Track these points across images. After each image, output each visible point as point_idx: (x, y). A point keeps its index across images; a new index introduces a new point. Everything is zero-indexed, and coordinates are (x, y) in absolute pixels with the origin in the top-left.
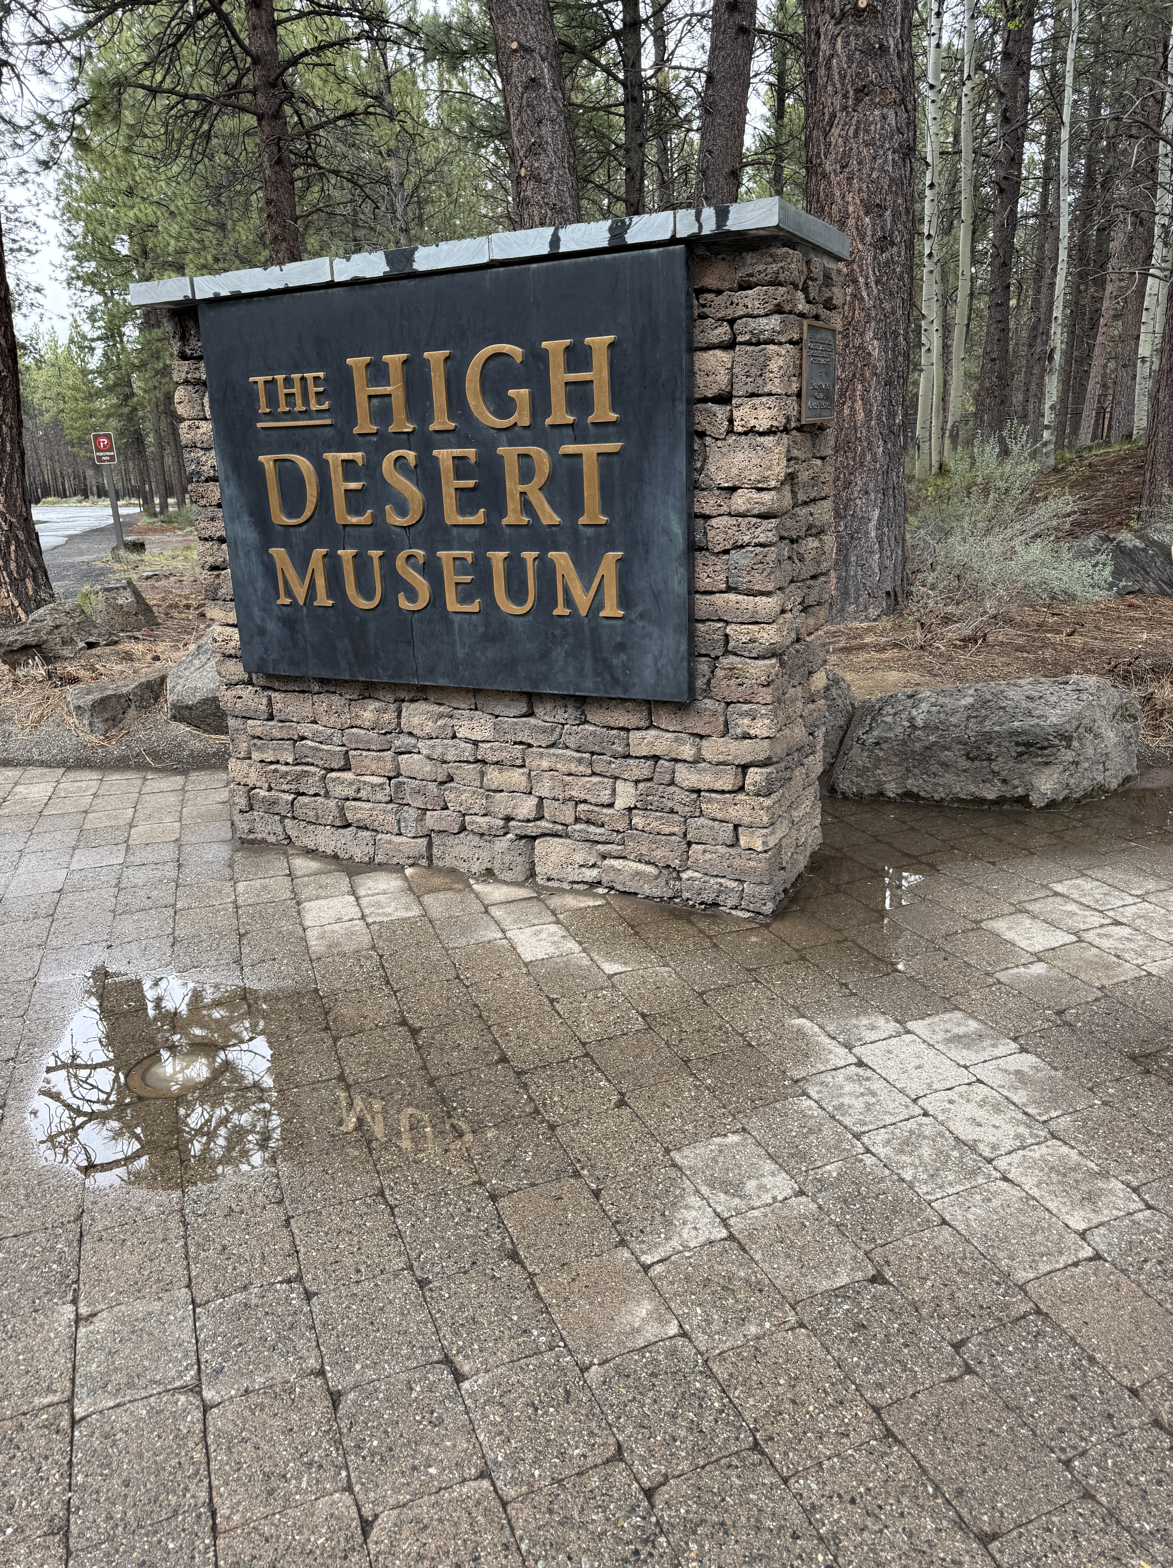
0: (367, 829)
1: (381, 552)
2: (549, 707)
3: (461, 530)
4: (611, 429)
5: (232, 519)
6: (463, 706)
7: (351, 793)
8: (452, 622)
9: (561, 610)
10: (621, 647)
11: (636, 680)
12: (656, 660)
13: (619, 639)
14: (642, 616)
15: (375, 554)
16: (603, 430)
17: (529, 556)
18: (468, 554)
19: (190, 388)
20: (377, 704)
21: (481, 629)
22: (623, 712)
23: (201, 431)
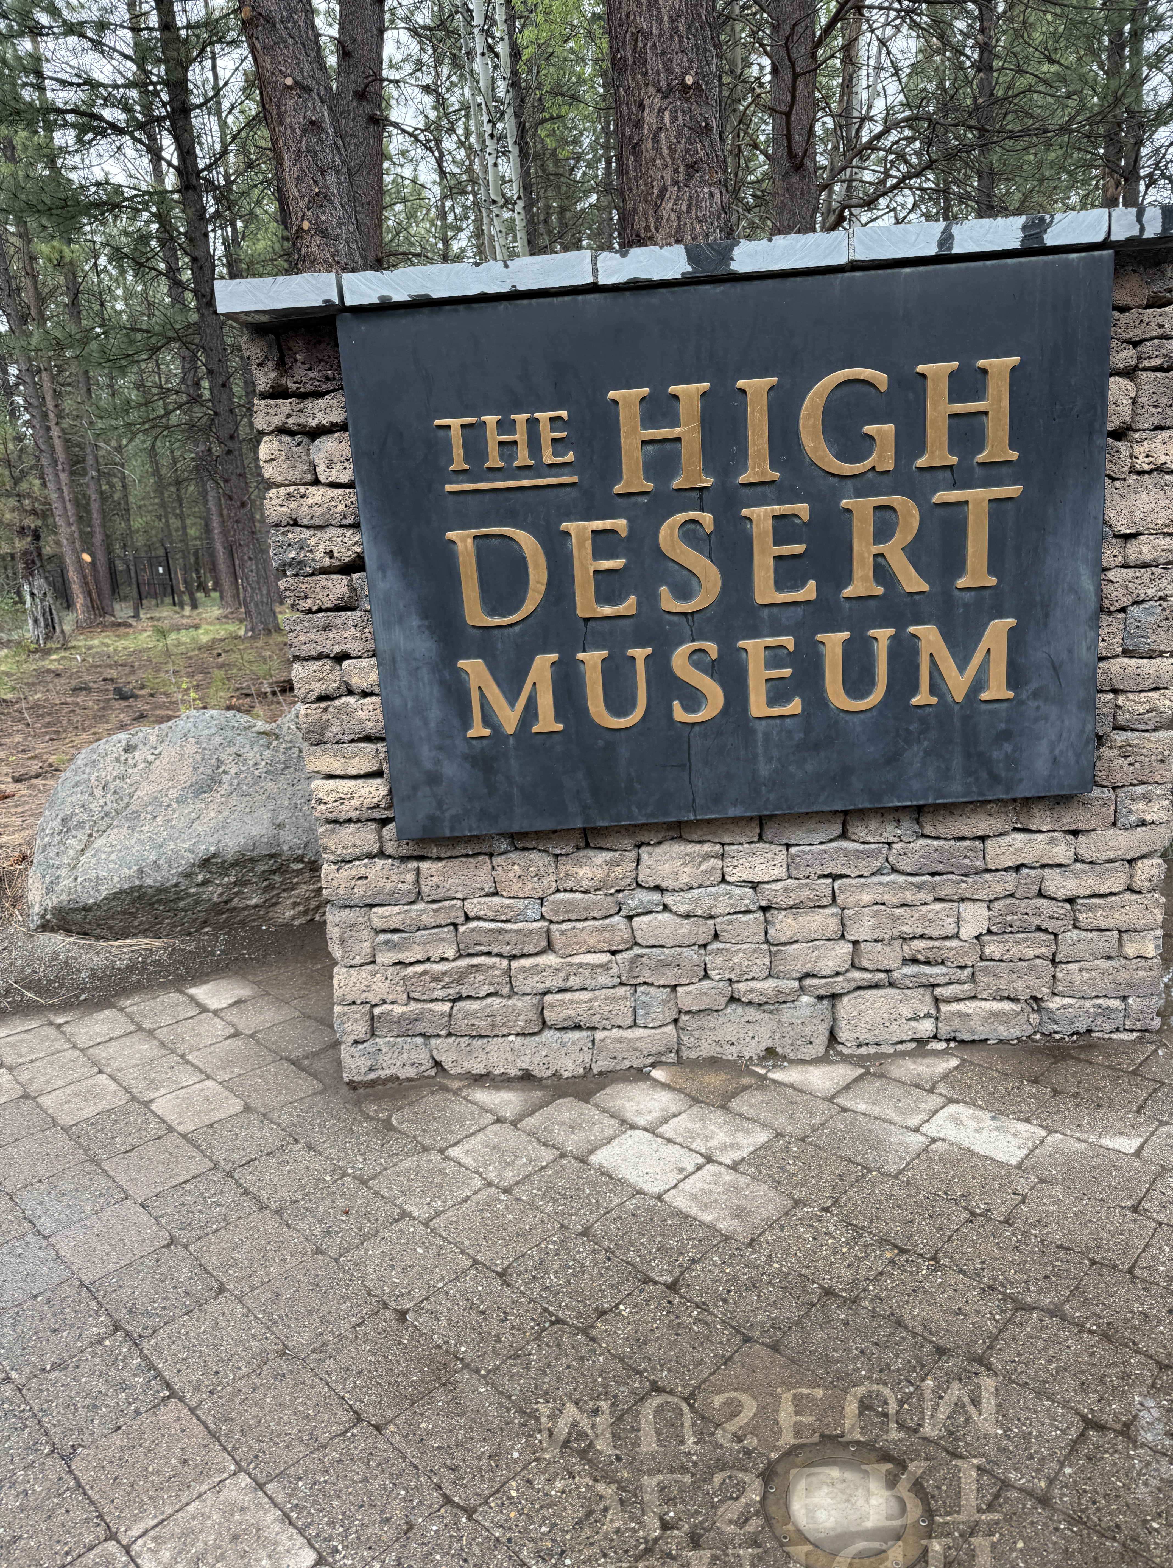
0: (578, 1027)
1: (649, 651)
2: (873, 824)
3: (775, 610)
4: (1004, 470)
5: (388, 625)
6: (743, 839)
7: (556, 982)
8: (753, 732)
9: (922, 698)
10: (1006, 736)
11: (1023, 774)
12: (1052, 746)
13: (1003, 726)
14: (1035, 695)
15: (640, 654)
16: (994, 471)
17: (883, 635)
18: (788, 641)
19: (287, 439)
20: (608, 855)
21: (798, 736)
22: (984, 817)
23: (310, 501)
